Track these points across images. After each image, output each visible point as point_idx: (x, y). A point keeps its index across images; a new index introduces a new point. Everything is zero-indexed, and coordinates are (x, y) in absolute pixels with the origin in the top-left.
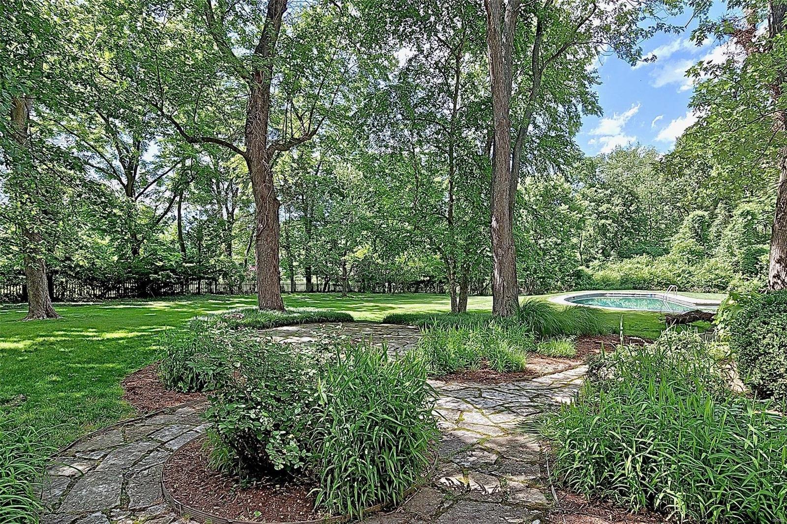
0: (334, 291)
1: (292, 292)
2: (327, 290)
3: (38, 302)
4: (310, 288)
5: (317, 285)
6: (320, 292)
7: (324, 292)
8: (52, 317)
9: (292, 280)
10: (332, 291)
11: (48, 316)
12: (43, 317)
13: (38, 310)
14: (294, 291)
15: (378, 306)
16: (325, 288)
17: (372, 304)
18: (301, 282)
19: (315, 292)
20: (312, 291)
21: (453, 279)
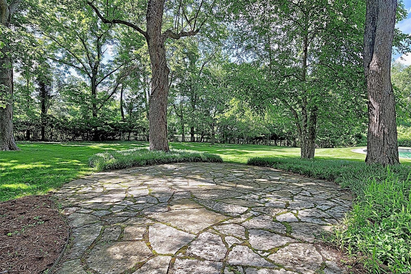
0: (207, 142)
1: (182, 141)
2: (202, 141)
3: (3, 139)
4: (193, 140)
5: (197, 138)
6: (199, 142)
7: (201, 142)
8: (13, 149)
9: (183, 135)
10: (205, 142)
11: (10, 149)
12: (6, 149)
13: (3, 145)
14: (183, 141)
15: (236, 151)
16: (201, 140)
17: (233, 150)
18: (188, 136)
19: (195, 142)
20: (194, 141)
21: (305, 130)
